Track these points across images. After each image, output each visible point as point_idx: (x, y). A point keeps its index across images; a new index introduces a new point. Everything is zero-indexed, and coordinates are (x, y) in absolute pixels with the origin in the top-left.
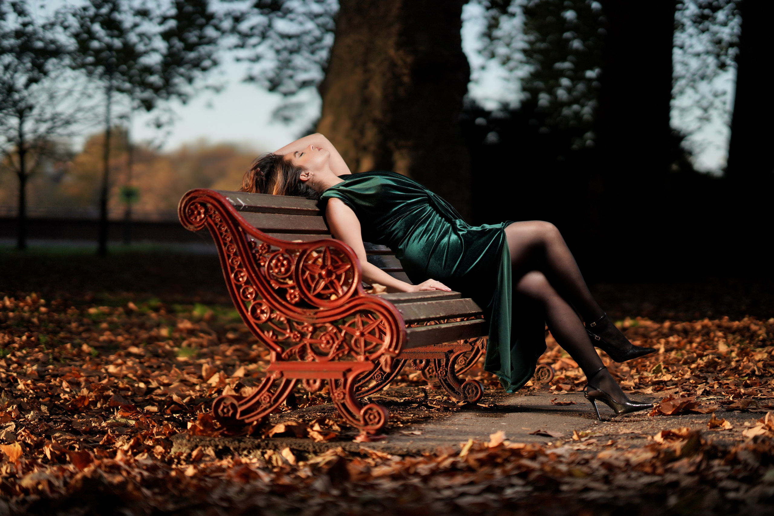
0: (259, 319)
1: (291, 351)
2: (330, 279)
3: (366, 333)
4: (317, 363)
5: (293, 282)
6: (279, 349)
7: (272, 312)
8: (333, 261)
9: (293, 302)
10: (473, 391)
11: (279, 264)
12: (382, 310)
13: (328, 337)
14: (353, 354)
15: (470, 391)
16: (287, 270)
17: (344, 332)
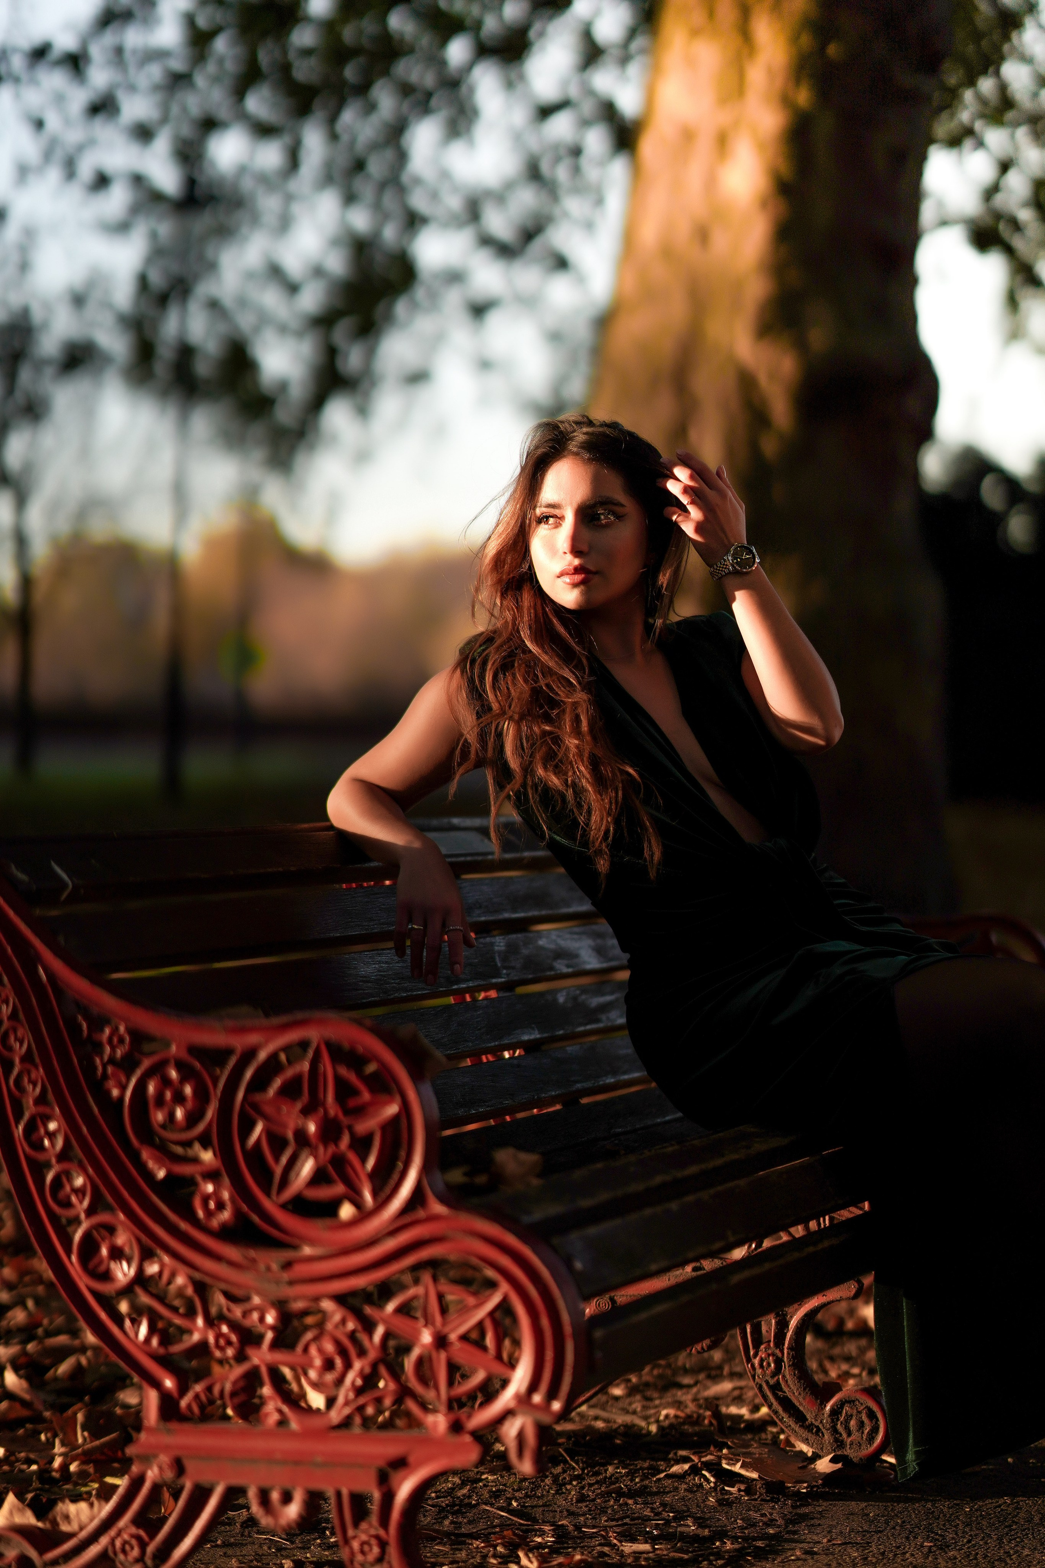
0: (107, 1276)
1: (209, 1389)
2: (331, 1149)
3: (453, 1337)
4: (294, 1435)
5: (215, 1154)
6: (169, 1383)
7: (147, 1255)
8: (344, 1091)
9: (215, 1223)
10: (861, 1425)
11: (168, 1095)
12: (505, 1261)
13: (329, 1347)
14: (411, 1405)
15: (853, 1423)
16: (193, 1118)
17: (380, 1331)
